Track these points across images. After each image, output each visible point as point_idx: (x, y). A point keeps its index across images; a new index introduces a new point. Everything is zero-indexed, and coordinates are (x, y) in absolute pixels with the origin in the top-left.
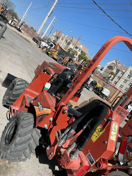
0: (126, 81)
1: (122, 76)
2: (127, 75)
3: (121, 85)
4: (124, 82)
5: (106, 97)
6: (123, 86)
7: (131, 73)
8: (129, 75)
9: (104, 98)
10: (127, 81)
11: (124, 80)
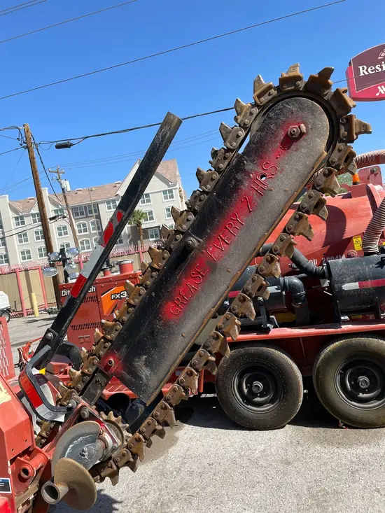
0: (23, 236)
1: (3, 233)
2: (13, 222)
3: (23, 253)
4: (21, 241)
5: (8, 311)
6: (28, 252)
7: (15, 211)
8: (17, 219)
9: (7, 319)
10: (25, 235)
11: (16, 238)
